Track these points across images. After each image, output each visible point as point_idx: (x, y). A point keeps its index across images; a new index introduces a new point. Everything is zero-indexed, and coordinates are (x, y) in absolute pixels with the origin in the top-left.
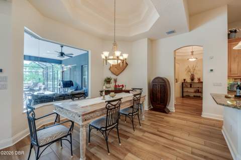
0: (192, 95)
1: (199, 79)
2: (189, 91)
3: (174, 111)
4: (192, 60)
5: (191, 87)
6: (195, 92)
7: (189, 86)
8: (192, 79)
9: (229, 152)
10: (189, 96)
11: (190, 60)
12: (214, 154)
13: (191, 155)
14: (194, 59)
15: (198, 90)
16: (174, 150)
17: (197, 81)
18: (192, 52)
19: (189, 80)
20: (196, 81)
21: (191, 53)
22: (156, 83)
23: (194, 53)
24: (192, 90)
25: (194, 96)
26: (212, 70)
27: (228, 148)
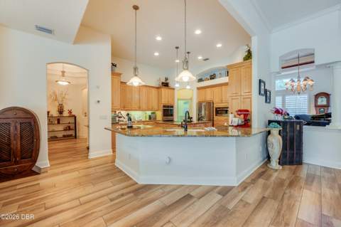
0: (60, 135)
1: (70, 112)
2: (56, 129)
3: (49, 165)
4: (63, 83)
5: (59, 123)
6: (65, 130)
7: (56, 122)
8: (61, 112)
9: (131, 179)
10: (56, 137)
11: (60, 83)
12: (127, 187)
13: (112, 203)
14: (65, 84)
15: (69, 127)
16: (92, 213)
17: (68, 115)
18: (63, 72)
19: (55, 113)
20: (66, 114)
21: (61, 74)
22: (9, 121)
23: (66, 74)
24: (61, 128)
25: (64, 136)
26: (98, 102)
27: (128, 177)
